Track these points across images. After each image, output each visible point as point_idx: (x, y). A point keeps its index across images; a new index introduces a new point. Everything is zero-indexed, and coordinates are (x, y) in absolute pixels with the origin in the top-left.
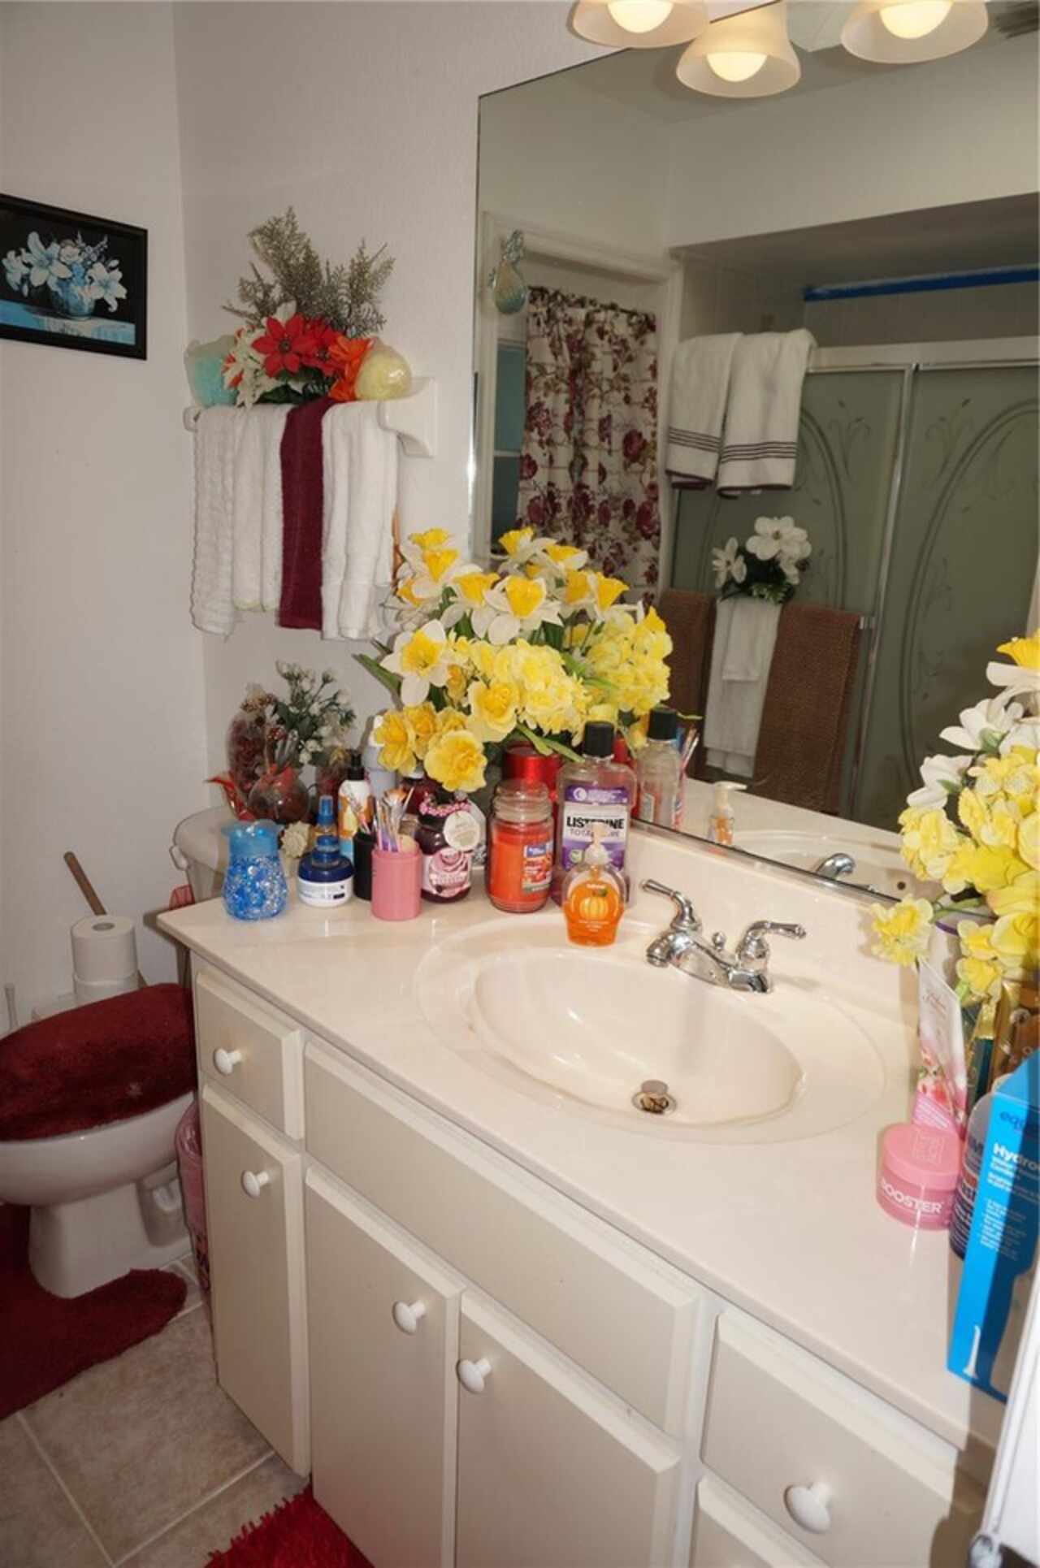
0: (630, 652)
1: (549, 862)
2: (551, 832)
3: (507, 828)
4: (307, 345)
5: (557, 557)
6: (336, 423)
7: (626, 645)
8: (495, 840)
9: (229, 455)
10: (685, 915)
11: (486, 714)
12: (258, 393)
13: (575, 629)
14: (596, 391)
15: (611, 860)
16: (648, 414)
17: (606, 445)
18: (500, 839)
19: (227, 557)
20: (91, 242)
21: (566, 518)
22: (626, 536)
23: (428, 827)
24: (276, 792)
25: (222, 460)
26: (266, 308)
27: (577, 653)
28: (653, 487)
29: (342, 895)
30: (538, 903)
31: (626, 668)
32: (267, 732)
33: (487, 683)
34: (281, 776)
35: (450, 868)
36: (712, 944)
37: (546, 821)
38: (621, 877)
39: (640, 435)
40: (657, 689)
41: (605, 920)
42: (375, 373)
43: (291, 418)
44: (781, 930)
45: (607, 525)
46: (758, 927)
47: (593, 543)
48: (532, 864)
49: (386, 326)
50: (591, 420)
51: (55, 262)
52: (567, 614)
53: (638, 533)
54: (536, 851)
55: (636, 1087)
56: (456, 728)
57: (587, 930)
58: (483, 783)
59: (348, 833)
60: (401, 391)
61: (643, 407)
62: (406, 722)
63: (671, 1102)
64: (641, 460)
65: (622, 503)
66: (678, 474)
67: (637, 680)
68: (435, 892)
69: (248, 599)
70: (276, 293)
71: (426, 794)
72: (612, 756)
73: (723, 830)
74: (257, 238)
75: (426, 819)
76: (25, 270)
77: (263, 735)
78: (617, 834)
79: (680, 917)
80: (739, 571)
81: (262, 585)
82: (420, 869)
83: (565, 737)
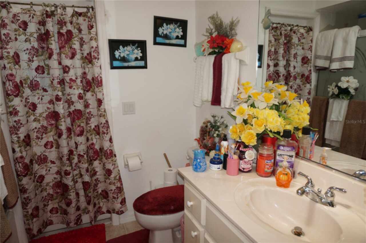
0: (298, 112)
1: (272, 165)
2: (273, 157)
3: (261, 155)
4: (219, 41)
5: (279, 88)
6: (226, 58)
7: (297, 110)
8: (258, 158)
9: (202, 67)
10: (310, 182)
11: (257, 127)
12: (208, 53)
13: (283, 106)
14: (293, 47)
15: (289, 166)
16: (310, 52)
17: (295, 60)
18: (260, 158)
19: (201, 89)
20: (176, 24)
21: (282, 79)
22: (302, 83)
23: (241, 153)
24: (209, 143)
25: (201, 68)
26: (211, 34)
27: (283, 112)
28: (310, 70)
29: (219, 168)
30: (270, 175)
31: (296, 116)
32: (208, 129)
33: (258, 119)
34: (211, 139)
35: (246, 164)
36: (317, 191)
37: (272, 154)
38: (292, 171)
39: (307, 57)
40: (305, 122)
41: (286, 181)
42: (234, 46)
43: (216, 58)
44: (338, 190)
45: (296, 80)
46: (331, 188)
47: (292, 85)
48: (268, 165)
49: (237, 35)
50: (292, 54)
51: (169, 29)
52: (280, 102)
53: (306, 82)
54: (269, 162)
55: (293, 228)
56: (249, 129)
57: (281, 183)
58: (256, 143)
59: (222, 154)
60: (240, 50)
61: (308, 50)
62: (237, 128)
63: (303, 234)
64: (307, 63)
65: (301, 74)
66: (318, 67)
67: (299, 119)
68: (242, 170)
69: (205, 99)
70: (214, 30)
71: (242, 145)
72: (291, 138)
73: (324, 160)
74: (210, 19)
75: (241, 151)
76: (163, 31)
77: (207, 130)
78: (291, 159)
79: (308, 183)
80: (336, 91)
81: (208, 96)
82: (239, 164)
83: (278, 133)
